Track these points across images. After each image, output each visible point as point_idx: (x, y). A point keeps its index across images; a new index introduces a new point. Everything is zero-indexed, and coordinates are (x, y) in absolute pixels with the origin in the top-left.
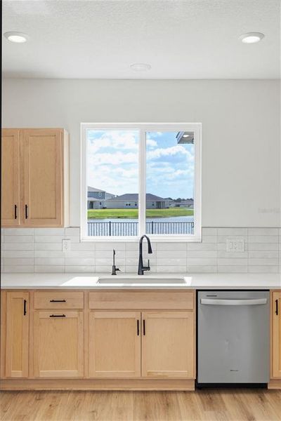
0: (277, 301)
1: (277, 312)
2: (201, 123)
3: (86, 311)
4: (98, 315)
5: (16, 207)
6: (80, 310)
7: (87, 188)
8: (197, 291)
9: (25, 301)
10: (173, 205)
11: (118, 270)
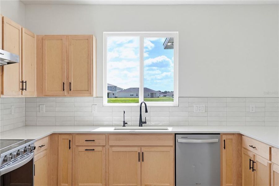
0: (224, 140)
1: (225, 147)
2: (178, 32)
3: (107, 147)
4: (114, 149)
5: (64, 84)
6: (104, 146)
7: (107, 85)
8: (176, 134)
9: (70, 141)
10: (162, 96)
11: (127, 123)
